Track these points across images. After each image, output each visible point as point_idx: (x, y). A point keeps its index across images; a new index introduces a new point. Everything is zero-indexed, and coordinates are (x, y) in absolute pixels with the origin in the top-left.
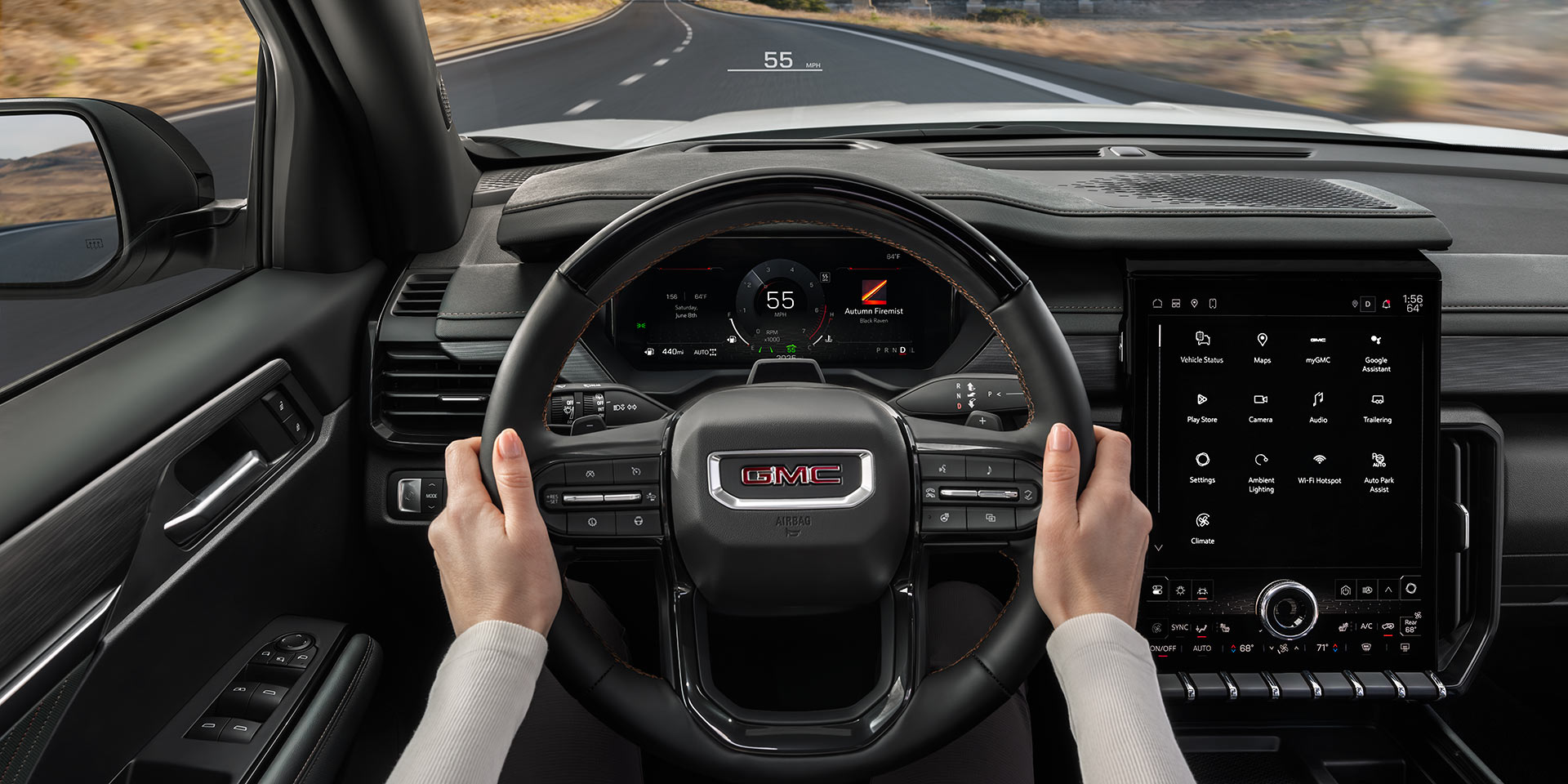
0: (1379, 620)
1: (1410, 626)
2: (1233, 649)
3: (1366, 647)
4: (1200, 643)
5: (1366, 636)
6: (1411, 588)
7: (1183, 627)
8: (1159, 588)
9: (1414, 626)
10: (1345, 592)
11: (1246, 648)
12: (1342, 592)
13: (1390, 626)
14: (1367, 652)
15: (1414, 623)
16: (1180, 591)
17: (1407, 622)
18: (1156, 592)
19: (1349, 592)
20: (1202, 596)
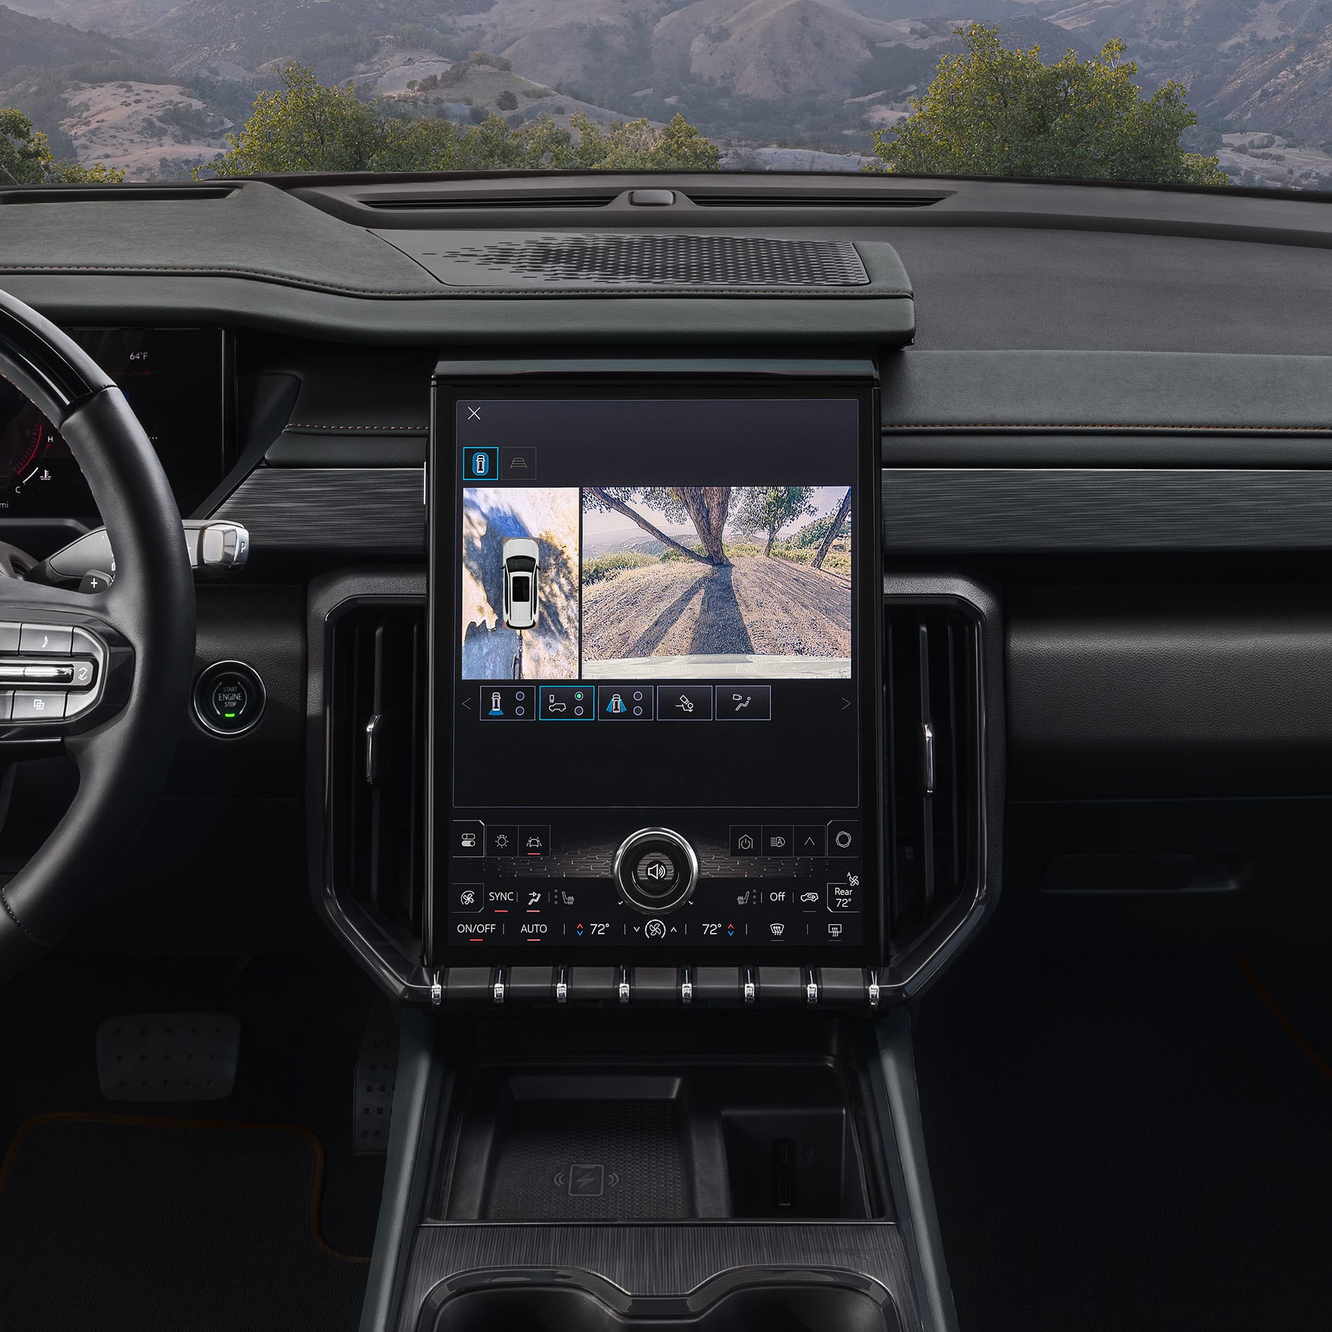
0: (795, 887)
1: (842, 897)
2: (580, 930)
3: (777, 929)
4: (531, 920)
5: (778, 911)
6: (844, 840)
7: (506, 897)
8: (469, 837)
9: (847, 897)
10: (746, 845)
11: (599, 928)
12: (740, 845)
13: (813, 897)
14: (777, 937)
15: (848, 893)
16: (502, 841)
17: (838, 891)
18: (466, 843)
19: (751, 845)
20: (534, 849)
